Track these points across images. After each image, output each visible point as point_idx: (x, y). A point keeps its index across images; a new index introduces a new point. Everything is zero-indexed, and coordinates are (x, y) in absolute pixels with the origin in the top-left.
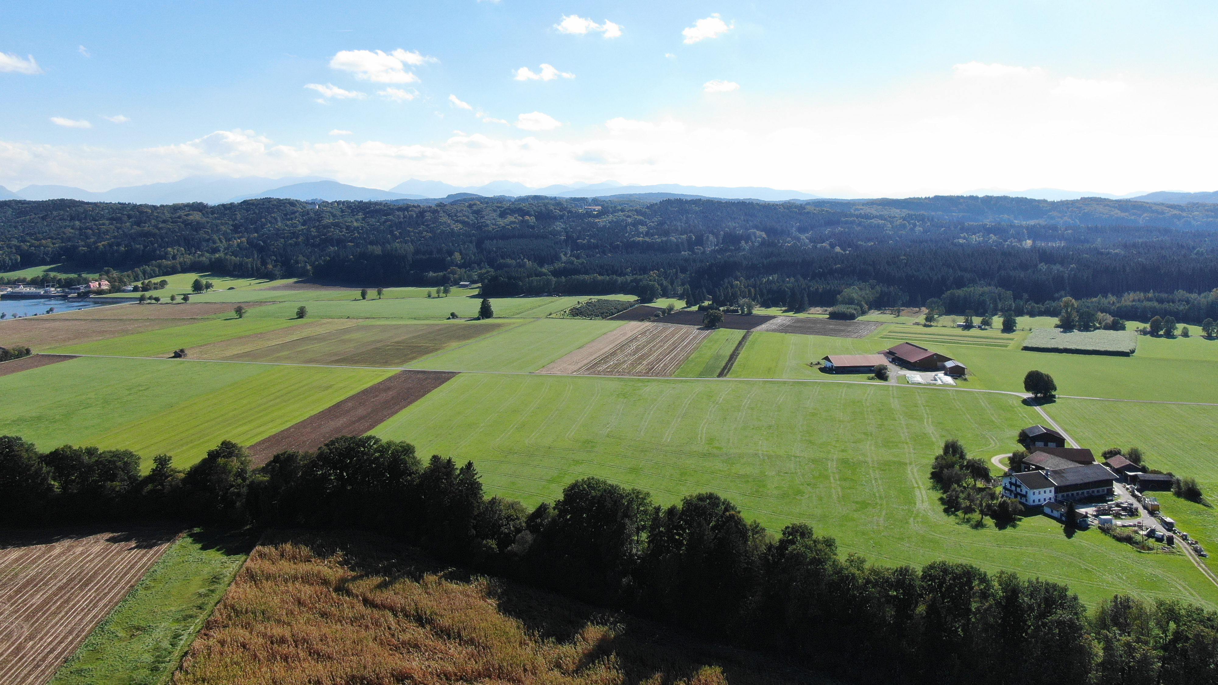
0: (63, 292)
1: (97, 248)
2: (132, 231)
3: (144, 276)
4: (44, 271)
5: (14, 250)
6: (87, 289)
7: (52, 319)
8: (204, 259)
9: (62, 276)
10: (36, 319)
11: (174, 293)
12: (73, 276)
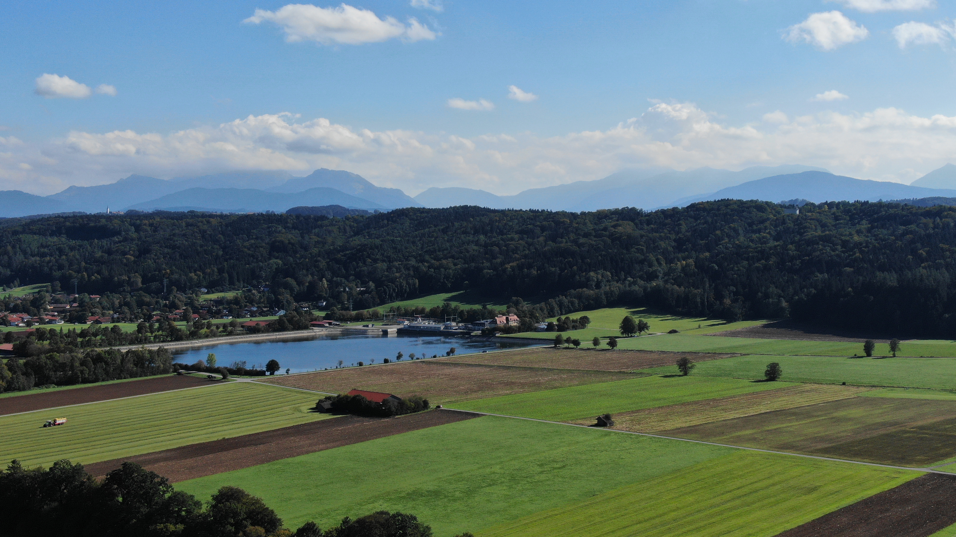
0: (466, 328)
1: (504, 270)
2: (546, 248)
3: (561, 310)
4: (445, 300)
5: (412, 273)
6: (493, 326)
7: (452, 364)
8: (636, 288)
9: (465, 307)
10: (434, 363)
11: (598, 335)
12: (477, 307)
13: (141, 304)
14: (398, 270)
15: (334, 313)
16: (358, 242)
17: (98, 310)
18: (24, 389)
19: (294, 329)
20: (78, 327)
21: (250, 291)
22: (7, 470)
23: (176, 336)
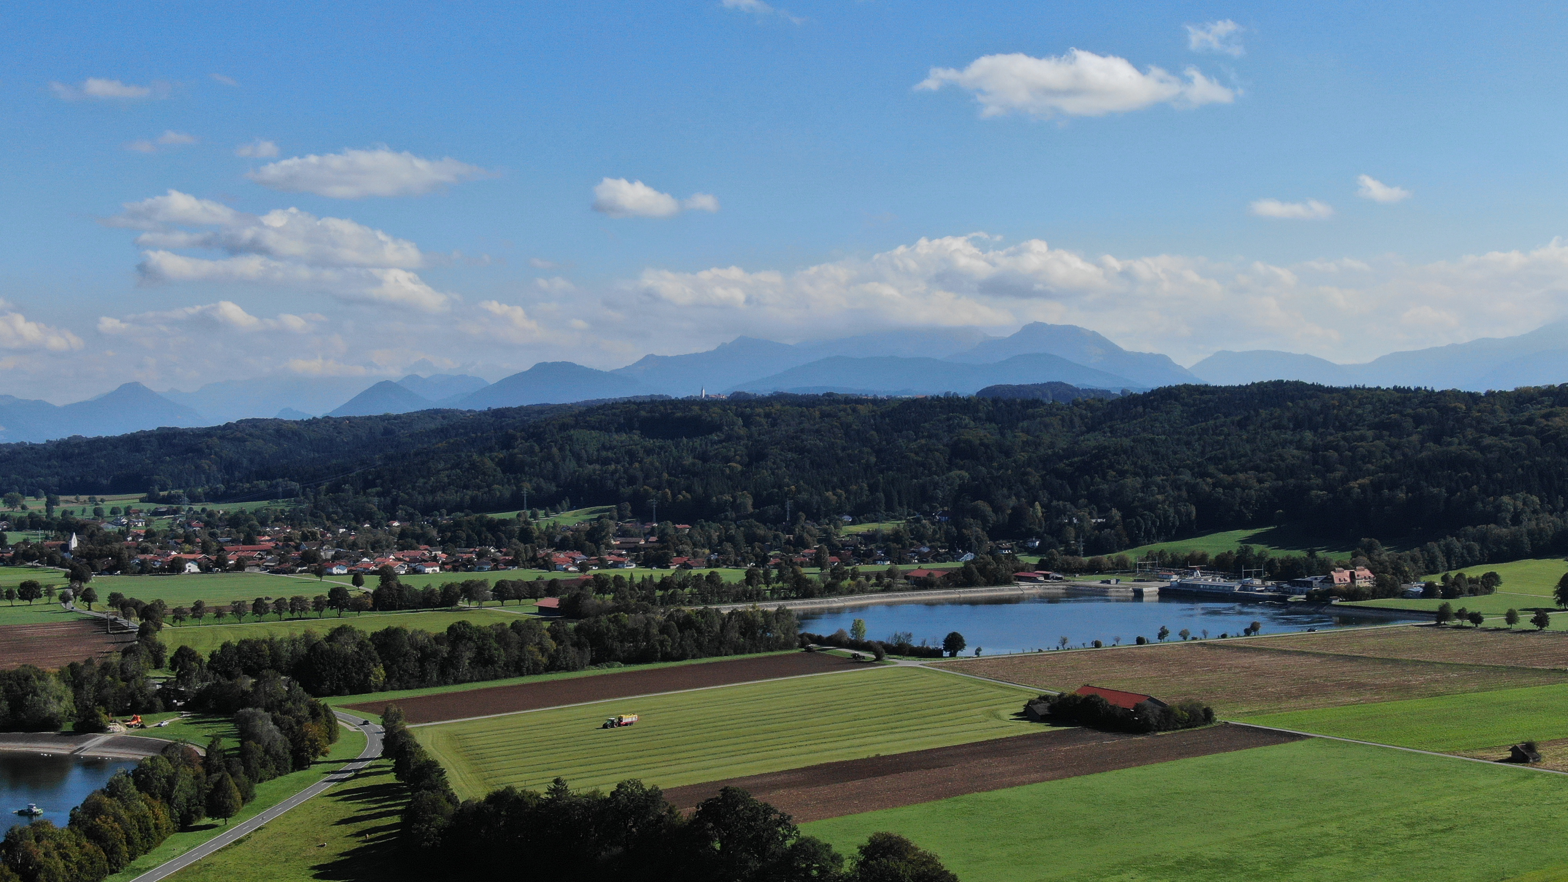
0: (1279, 588)
1: (1348, 492)
2: (1424, 454)
3: (1448, 562)
4: (1242, 542)
5: (1184, 494)
6: (1327, 586)
7: (1255, 649)
9: (1278, 554)
10: (1223, 647)
11: (1516, 607)
12: (1298, 554)
13: (751, 539)
14: (1162, 489)
15: (1052, 558)
16: (1092, 443)
17: (687, 548)
18: (574, 669)
19: (988, 584)
20: (657, 574)
21: (918, 520)
22: (547, 793)
23: (804, 590)
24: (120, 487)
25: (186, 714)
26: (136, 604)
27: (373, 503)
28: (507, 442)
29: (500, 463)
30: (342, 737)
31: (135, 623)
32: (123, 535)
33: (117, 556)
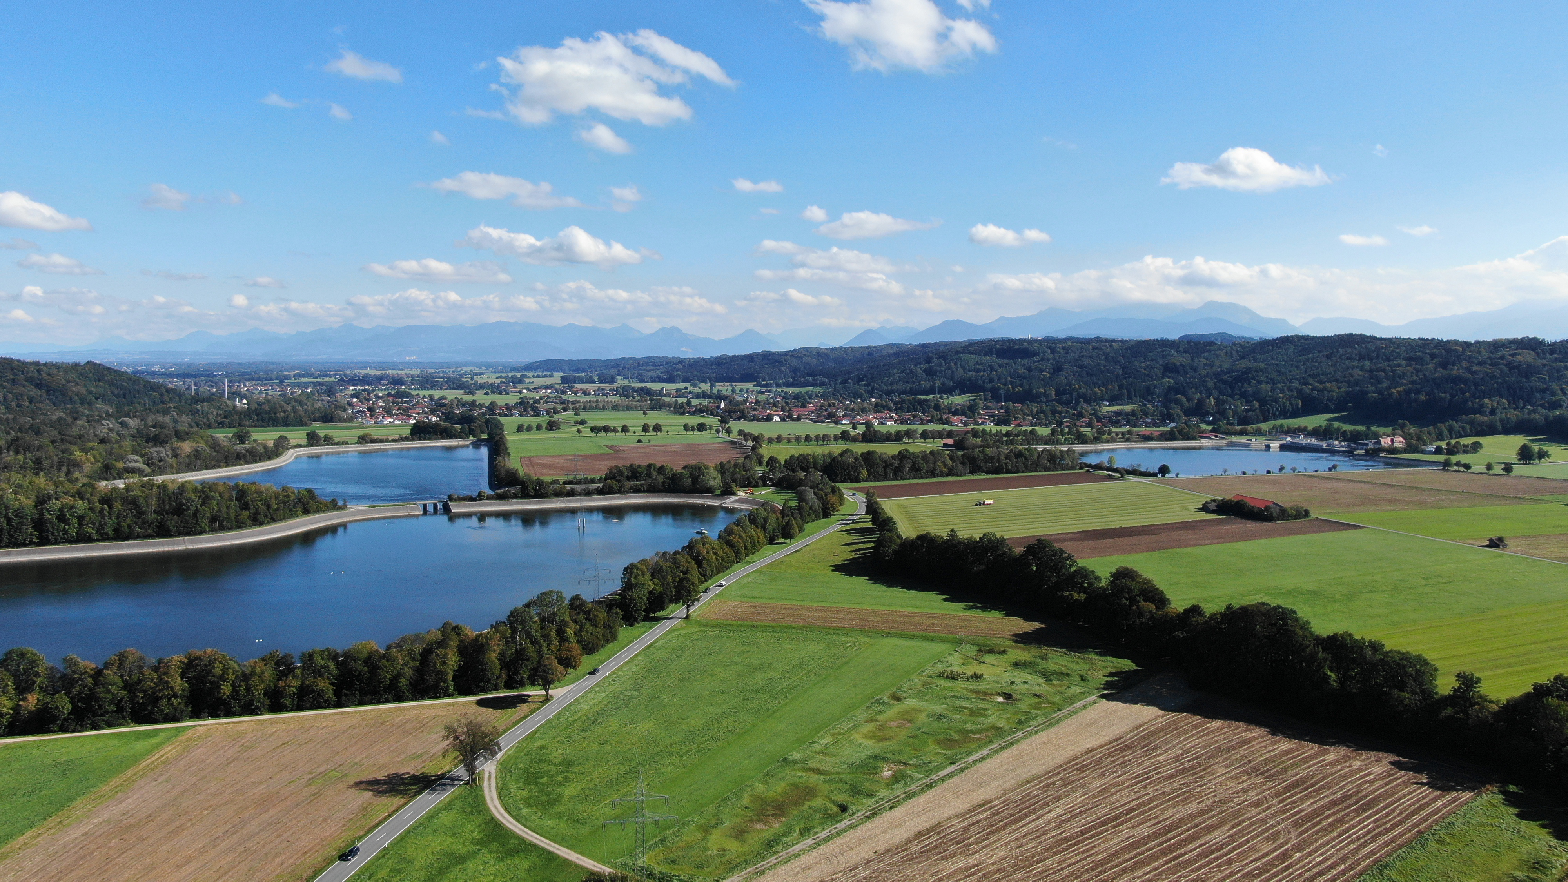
0: (1349, 446)
1: (1391, 395)
2: (1437, 375)
3: (1450, 434)
4: (1328, 420)
5: (1295, 394)
6: (1377, 446)
7: (1334, 478)
8: (1536, 416)
9: (1349, 428)
10: (1316, 477)
11: (1492, 461)
12: (1360, 428)
13: (1054, 412)
14: (1282, 391)
15: (1220, 427)
16: (1243, 366)
17: (1020, 416)
18: (961, 475)
19: (1183, 439)
20: (1004, 429)
21: (1145, 405)
22: (947, 536)
23: (1082, 439)
24: (744, 379)
25: (773, 489)
26: (750, 435)
27: (862, 389)
28: (928, 360)
29: (925, 371)
30: (846, 503)
31: (750, 444)
32: (745, 402)
33: (742, 412)
